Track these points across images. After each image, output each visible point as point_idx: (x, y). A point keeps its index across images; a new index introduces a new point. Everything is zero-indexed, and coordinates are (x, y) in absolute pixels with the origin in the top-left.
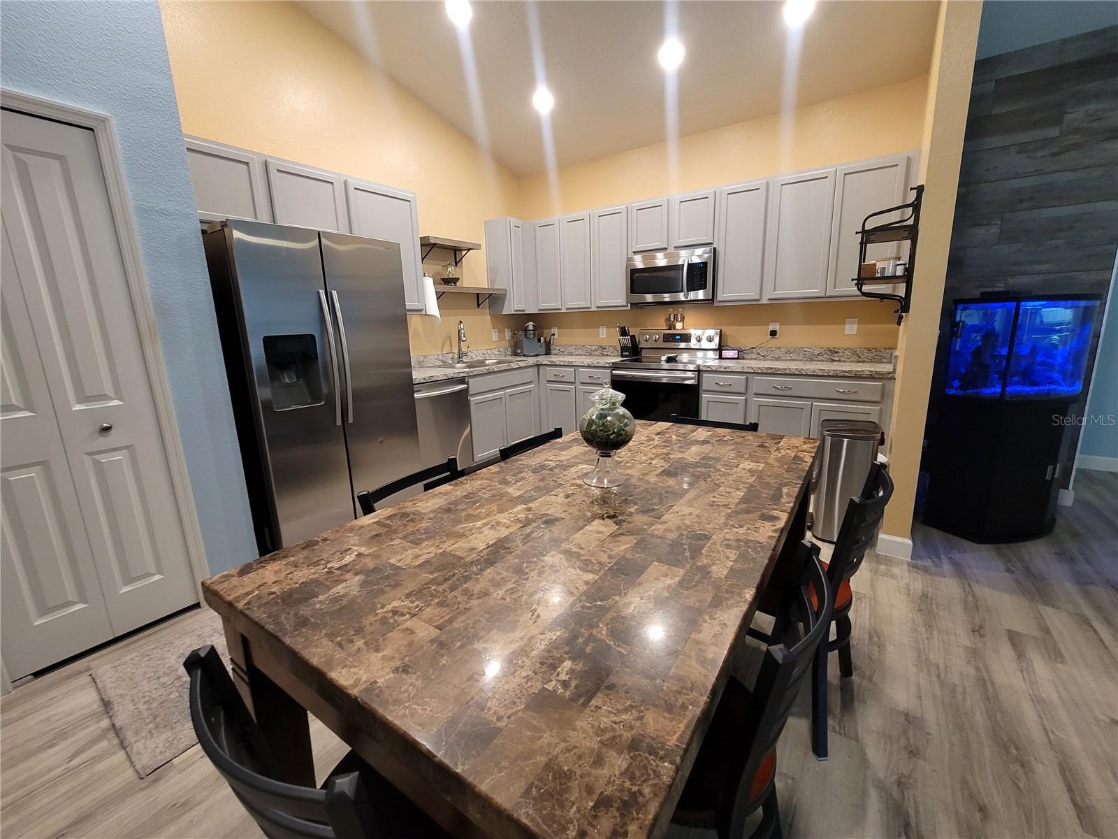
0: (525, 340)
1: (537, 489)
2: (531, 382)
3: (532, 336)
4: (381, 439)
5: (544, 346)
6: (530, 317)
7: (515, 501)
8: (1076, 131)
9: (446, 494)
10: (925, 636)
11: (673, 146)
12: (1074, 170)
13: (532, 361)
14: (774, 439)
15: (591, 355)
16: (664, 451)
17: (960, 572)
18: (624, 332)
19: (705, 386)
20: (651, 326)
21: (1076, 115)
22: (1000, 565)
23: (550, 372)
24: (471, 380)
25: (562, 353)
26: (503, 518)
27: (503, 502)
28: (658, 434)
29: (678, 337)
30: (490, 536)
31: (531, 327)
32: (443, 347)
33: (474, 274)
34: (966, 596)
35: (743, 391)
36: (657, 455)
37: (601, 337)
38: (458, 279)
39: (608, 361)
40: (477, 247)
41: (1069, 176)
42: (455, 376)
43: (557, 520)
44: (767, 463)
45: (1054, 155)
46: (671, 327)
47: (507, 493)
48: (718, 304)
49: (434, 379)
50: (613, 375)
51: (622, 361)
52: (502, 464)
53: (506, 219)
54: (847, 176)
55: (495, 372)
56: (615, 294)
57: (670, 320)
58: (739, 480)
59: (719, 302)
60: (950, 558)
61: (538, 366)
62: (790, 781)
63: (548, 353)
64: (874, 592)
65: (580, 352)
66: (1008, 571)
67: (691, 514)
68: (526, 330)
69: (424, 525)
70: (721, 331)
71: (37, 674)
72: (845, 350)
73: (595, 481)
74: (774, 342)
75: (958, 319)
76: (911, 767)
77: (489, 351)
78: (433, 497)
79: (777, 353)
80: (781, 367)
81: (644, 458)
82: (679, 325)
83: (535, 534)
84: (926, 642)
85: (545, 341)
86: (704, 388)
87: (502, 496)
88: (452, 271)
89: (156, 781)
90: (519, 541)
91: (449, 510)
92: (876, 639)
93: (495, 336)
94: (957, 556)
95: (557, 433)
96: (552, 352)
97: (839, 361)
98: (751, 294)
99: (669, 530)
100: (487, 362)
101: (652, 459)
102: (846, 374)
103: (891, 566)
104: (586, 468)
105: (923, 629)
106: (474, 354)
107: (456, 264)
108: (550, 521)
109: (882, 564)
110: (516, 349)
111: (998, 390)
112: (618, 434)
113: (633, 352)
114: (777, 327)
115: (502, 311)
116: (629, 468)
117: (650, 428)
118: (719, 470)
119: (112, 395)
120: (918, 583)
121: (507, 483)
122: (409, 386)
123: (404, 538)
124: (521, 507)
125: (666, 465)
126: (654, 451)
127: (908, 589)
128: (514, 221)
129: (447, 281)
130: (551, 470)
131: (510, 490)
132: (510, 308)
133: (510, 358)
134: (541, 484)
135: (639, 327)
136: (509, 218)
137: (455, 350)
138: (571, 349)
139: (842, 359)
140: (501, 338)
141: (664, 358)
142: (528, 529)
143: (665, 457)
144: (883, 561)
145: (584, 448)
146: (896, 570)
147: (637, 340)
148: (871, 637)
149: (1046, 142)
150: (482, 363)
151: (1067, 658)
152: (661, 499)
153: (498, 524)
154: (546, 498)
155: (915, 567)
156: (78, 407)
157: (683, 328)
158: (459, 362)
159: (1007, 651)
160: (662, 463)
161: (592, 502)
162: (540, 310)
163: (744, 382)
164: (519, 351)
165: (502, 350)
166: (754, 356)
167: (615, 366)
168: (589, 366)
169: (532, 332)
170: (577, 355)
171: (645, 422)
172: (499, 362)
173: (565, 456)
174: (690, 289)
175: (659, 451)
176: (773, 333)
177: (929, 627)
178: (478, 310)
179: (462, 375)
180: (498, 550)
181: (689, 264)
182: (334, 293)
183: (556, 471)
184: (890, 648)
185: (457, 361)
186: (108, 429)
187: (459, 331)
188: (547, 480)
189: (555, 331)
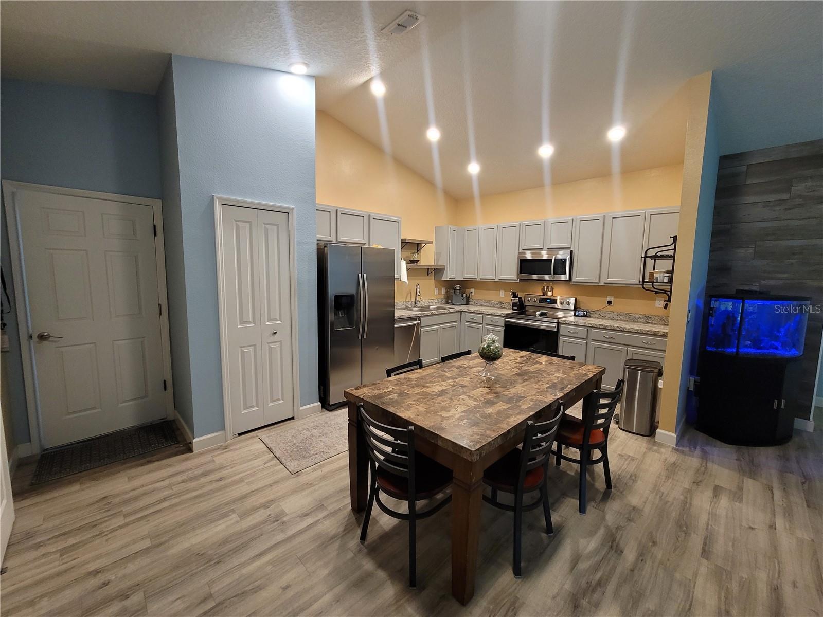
0: (454, 295)
1: (458, 375)
2: (456, 321)
3: (458, 293)
4: (377, 347)
5: (465, 299)
6: (459, 282)
7: (449, 378)
8: (800, 196)
9: (419, 373)
10: (663, 480)
11: (548, 189)
12: (800, 219)
13: (457, 308)
14: (580, 365)
15: (494, 307)
16: (520, 365)
17: (705, 456)
18: (515, 295)
19: (562, 332)
20: (533, 292)
21: (799, 188)
22: (734, 456)
23: (468, 316)
24: (422, 319)
25: (476, 304)
26: (444, 383)
27: (443, 378)
28: (521, 357)
29: (549, 301)
30: (440, 389)
31: (458, 288)
32: (406, 298)
33: (427, 258)
34: (701, 467)
35: (585, 337)
36: (516, 367)
37: (501, 296)
38: (419, 260)
39: (504, 313)
40: (431, 242)
41: (796, 223)
42: (414, 316)
43: (466, 386)
44: (569, 375)
45: (786, 209)
46: (545, 294)
47: (445, 375)
48: (573, 283)
49: (403, 317)
50: (505, 321)
51: (512, 313)
52: (442, 364)
53: (448, 227)
54: (652, 216)
55: (435, 315)
56: (510, 272)
57: (544, 290)
58: (551, 380)
59: (574, 282)
60: (703, 449)
61: (461, 312)
62: (564, 519)
63: (467, 303)
64: (644, 458)
65: (487, 304)
66: (738, 460)
67: (522, 390)
68: (455, 289)
69: (413, 382)
70: (576, 299)
71: (240, 435)
72: (656, 316)
73: (484, 374)
74: (610, 308)
75: (712, 306)
76: (626, 524)
77: (432, 301)
78: (415, 373)
79: (611, 315)
80: (608, 325)
81: (509, 367)
82: (549, 293)
83: (457, 390)
84: (662, 483)
85: (466, 296)
86: (561, 333)
87: (443, 376)
88: (415, 256)
89: (297, 476)
90: (450, 391)
91: (422, 379)
92: (633, 478)
93: (436, 292)
94: (708, 449)
95: (469, 352)
96: (470, 303)
97: (651, 323)
98: (593, 279)
99: (511, 394)
100: (431, 307)
101: (513, 368)
102: (648, 333)
103: (661, 447)
104: (481, 369)
105: (664, 477)
106: (424, 302)
107: (418, 251)
108: (463, 386)
109: (656, 446)
110: (448, 300)
111: (735, 350)
112: (495, 354)
113: (520, 308)
114: (612, 299)
115: (442, 278)
116: (501, 371)
117: (517, 354)
118: (543, 376)
119: (278, 319)
120: (673, 458)
121: (445, 371)
122: (391, 319)
123: (407, 385)
124: (451, 380)
125: (519, 371)
126: (515, 365)
127: (666, 460)
128: (453, 227)
129: (413, 262)
130: (465, 368)
131: (446, 374)
132: (446, 277)
133: (444, 306)
134: (460, 373)
135: (525, 292)
136: (450, 226)
137: (413, 300)
138: (482, 302)
139: (654, 322)
140: (440, 293)
141: (538, 313)
142: (454, 388)
143: (520, 368)
144: (657, 445)
145: (481, 360)
146: (663, 450)
147: (523, 300)
148: (631, 476)
149: (781, 202)
150: (427, 308)
151: (744, 500)
152: (511, 384)
153: (442, 385)
154: (462, 378)
155: (677, 450)
156: (267, 323)
157: (552, 295)
158: (415, 307)
159: (709, 493)
160: (517, 370)
161: (481, 382)
162: (464, 278)
163: (586, 332)
164: (450, 302)
165: (440, 300)
166: (597, 316)
167: (507, 316)
168: (491, 315)
169: (459, 291)
170: (485, 306)
171: (515, 350)
172: (438, 308)
173: (471, 363)
174: (555, 274)
175: (518, 365)
176: (609, 303)
177: (668, 477)
178: (428, 277)
179: (417, 315)
180: (442, 393)
181: (555, 259)
182: (365, 275)
183: (467, 369)
184: (639, 482)
185: (414, 306)
186: (276, 333)
187: (416, 289)
188: (463, 371)
189: (473, 290)
